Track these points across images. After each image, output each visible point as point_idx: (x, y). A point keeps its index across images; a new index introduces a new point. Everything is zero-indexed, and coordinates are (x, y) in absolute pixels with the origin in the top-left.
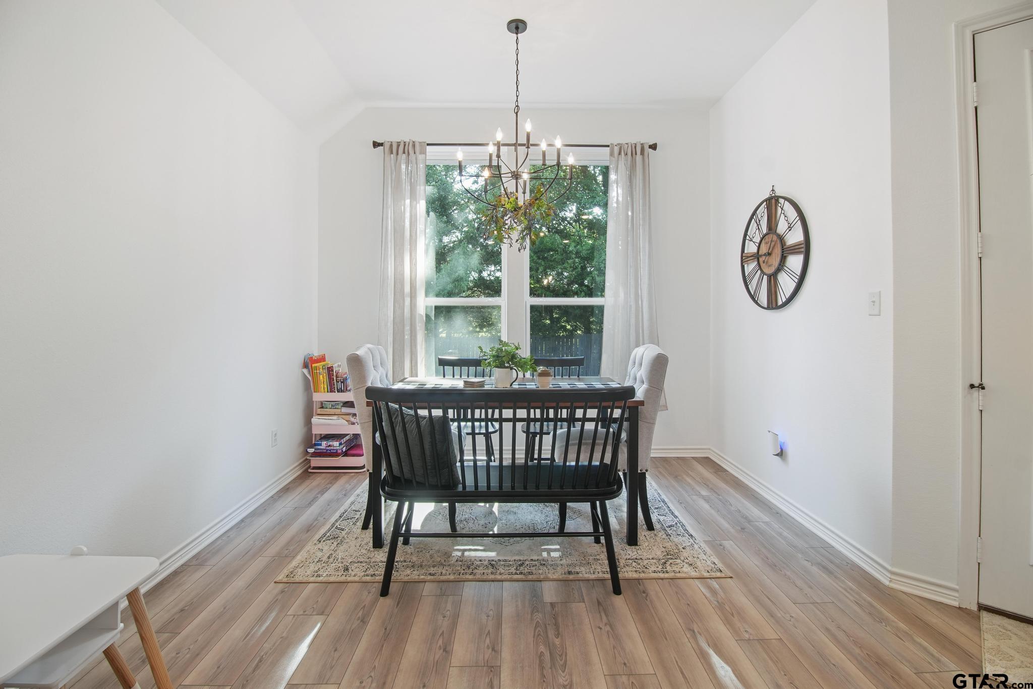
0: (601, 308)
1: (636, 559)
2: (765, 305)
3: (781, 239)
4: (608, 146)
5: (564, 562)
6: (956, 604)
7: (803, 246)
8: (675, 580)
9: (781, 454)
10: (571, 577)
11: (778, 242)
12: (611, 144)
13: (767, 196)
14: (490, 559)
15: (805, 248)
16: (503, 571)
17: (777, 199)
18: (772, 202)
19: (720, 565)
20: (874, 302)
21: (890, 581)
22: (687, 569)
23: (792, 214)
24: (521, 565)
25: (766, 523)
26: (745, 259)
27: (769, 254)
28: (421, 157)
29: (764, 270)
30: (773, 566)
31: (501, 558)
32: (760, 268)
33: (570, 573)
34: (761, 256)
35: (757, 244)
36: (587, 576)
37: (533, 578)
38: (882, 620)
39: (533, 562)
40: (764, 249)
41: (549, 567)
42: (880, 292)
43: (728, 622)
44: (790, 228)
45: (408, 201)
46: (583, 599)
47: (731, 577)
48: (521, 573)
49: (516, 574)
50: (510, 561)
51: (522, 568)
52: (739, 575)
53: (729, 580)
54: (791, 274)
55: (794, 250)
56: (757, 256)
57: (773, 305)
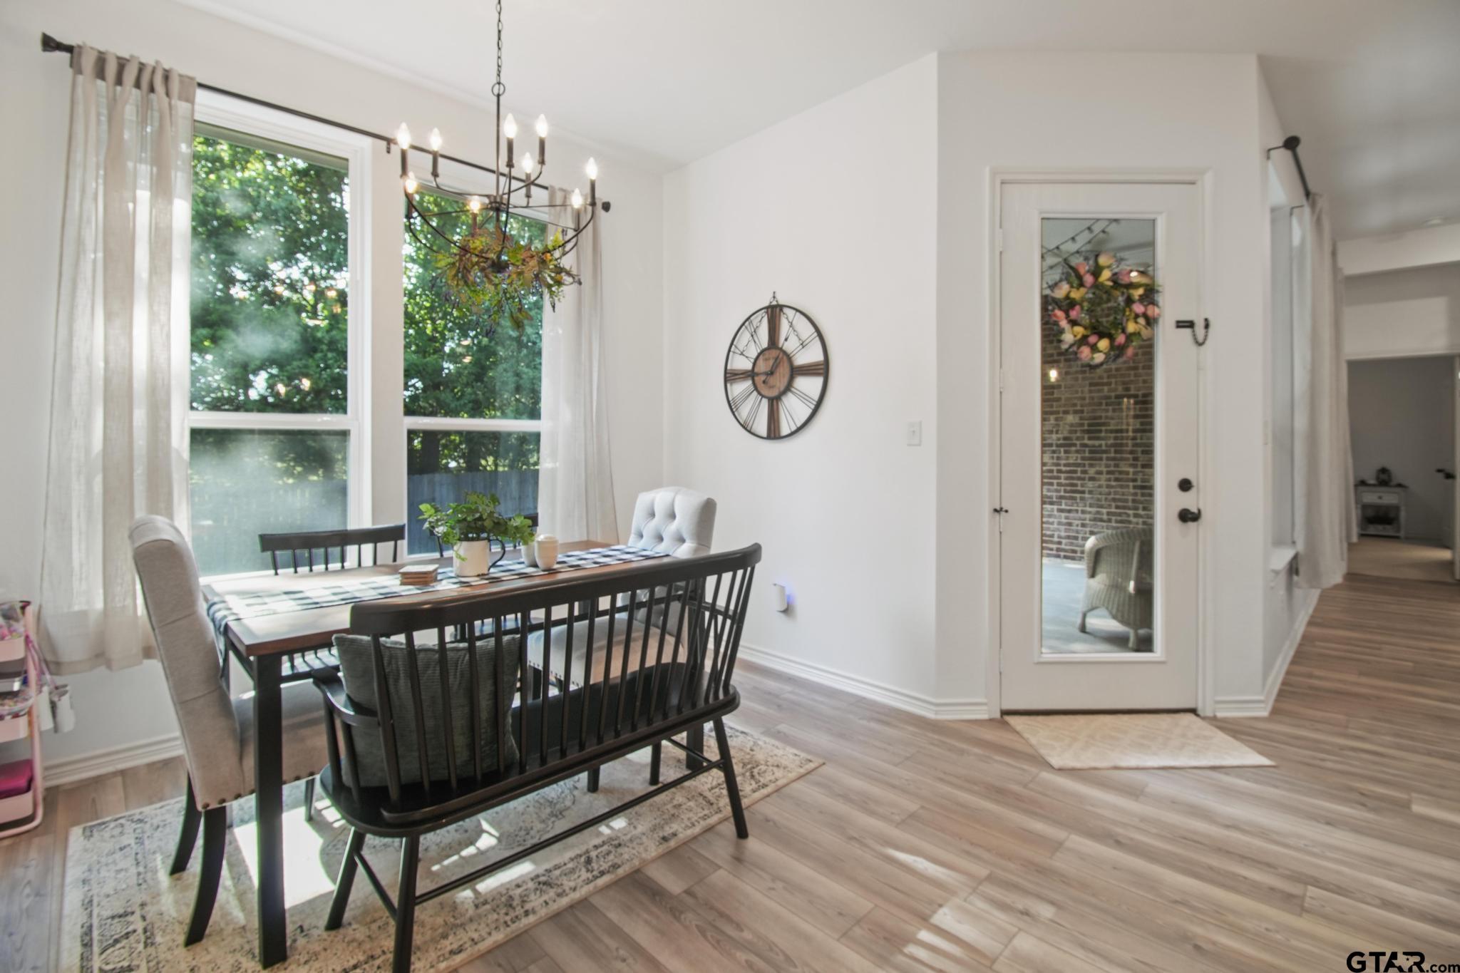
0: (537, 437)
1: (719, 784)
2: (764, 434)
3: (789, 358)
4: (546, 188)
5: (640, 829)
6: (986, 717)
7: (822, 367)
8: (784, 790)
9: (787, 611)
10: (672, 843)
11: (785, 358)
12: (552, 187)
13: (767, 304)
14: (532, 875)
15: (822, 369)
16: (572, 884)
17: (781, 307)
18: (774, 312)
19: (803, 755)
20: (914, 432)
21: (936, 714)
22: (779, 773)
23: (806, 330)
24: (589, 861)
25: (790, 692)
26: (731, 376)
27: (771, 373)
28: (182, 107)
29: (763, 393)
30: (842, 736)
31: (548, 866)
32: (756, 388)
33: (665, 839)
34: (758, 374)
35: (753, 361)
36: (690, 832)
37: (625, 871)
38: (962, 752)
39: (599, 850)
40: (762, 367)
41: (628, 844)
42: (921, 423)
43: (872, 813)
44: (803, 345)
45: (144, 195)
46: (716, 865)
47: (824, 764)
48: (602, 873)
49: (596, 878)
50: (565, 864)
51: (595, 865)
52: (828, 758)
53: (824, 767)
54: (804, 397)
55: (808, 370)
56: (750, 374)
57: (774, 433)
